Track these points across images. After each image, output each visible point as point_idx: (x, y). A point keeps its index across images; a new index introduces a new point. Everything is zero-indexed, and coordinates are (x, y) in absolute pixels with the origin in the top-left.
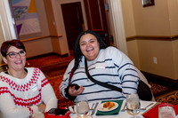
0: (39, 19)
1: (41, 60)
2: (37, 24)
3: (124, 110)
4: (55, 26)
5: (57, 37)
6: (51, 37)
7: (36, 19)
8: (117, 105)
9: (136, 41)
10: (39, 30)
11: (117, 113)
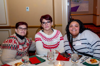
2: (87, 7)
7: (87, 4)
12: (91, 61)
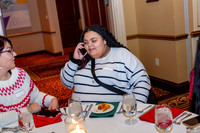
0: (30, 12)
1: (30, 59)
2: (27, 17)
3: (119, 113)
4: (47, 21)
5: (50, 33)
6: (42, 32)
7: (26, 11)
8: (112, 107)
9: (137, 40)
10: (29, 25)
11: (112, 116)
12: (100, 108)
